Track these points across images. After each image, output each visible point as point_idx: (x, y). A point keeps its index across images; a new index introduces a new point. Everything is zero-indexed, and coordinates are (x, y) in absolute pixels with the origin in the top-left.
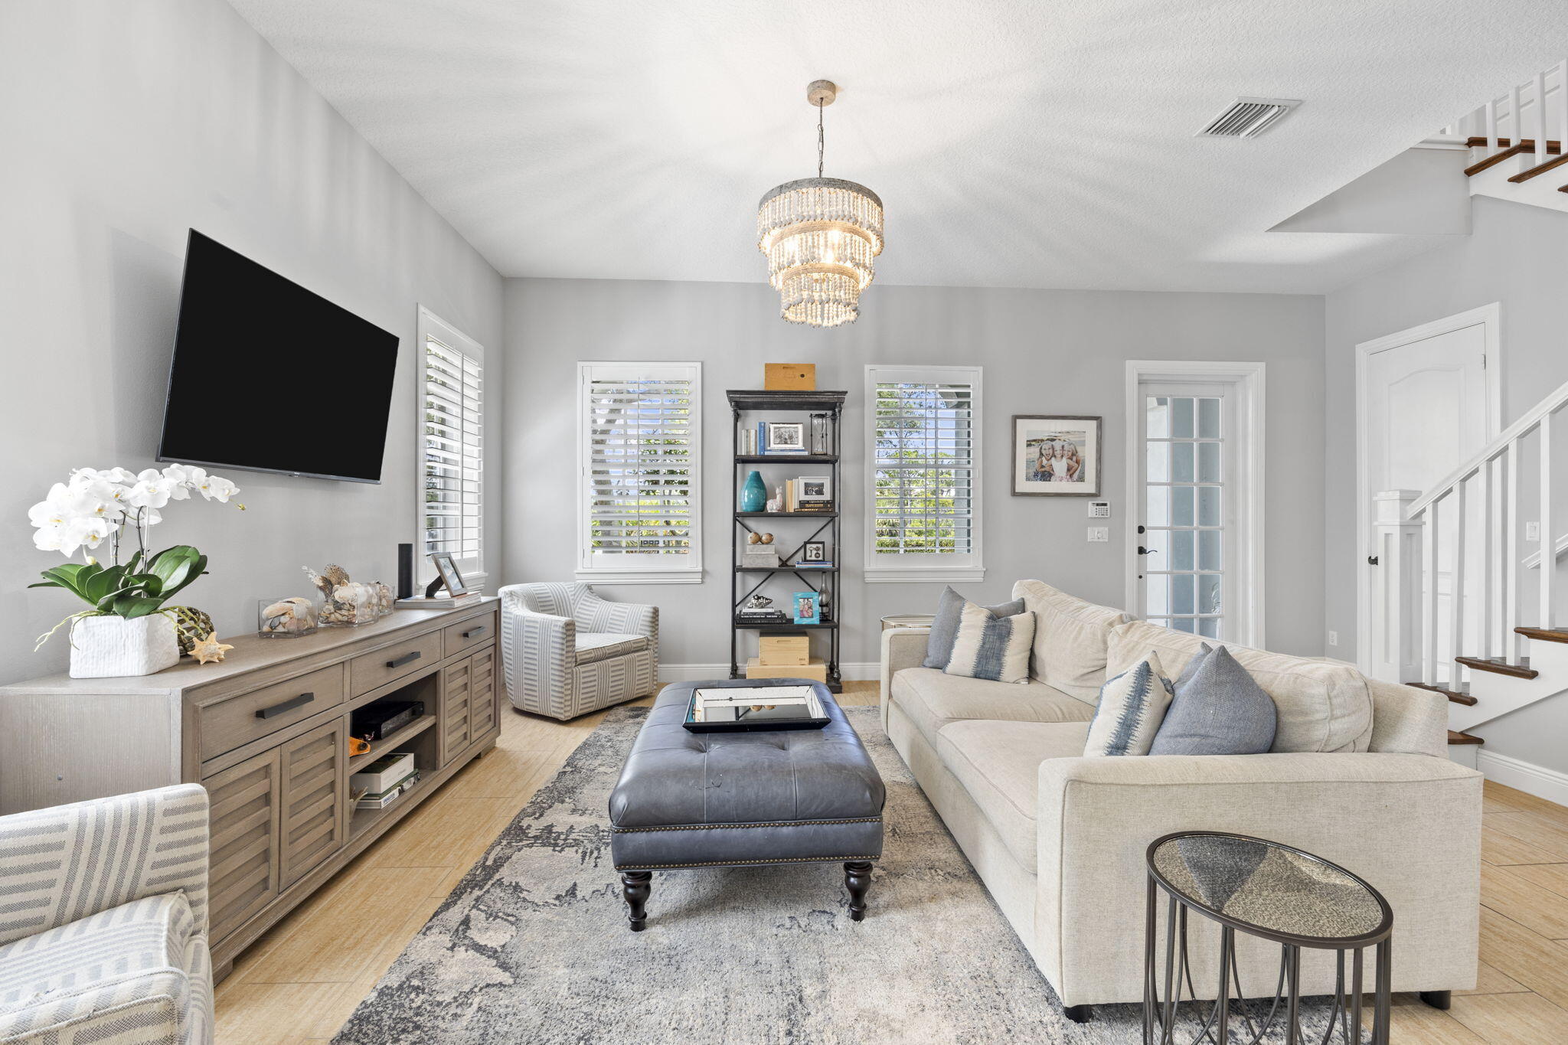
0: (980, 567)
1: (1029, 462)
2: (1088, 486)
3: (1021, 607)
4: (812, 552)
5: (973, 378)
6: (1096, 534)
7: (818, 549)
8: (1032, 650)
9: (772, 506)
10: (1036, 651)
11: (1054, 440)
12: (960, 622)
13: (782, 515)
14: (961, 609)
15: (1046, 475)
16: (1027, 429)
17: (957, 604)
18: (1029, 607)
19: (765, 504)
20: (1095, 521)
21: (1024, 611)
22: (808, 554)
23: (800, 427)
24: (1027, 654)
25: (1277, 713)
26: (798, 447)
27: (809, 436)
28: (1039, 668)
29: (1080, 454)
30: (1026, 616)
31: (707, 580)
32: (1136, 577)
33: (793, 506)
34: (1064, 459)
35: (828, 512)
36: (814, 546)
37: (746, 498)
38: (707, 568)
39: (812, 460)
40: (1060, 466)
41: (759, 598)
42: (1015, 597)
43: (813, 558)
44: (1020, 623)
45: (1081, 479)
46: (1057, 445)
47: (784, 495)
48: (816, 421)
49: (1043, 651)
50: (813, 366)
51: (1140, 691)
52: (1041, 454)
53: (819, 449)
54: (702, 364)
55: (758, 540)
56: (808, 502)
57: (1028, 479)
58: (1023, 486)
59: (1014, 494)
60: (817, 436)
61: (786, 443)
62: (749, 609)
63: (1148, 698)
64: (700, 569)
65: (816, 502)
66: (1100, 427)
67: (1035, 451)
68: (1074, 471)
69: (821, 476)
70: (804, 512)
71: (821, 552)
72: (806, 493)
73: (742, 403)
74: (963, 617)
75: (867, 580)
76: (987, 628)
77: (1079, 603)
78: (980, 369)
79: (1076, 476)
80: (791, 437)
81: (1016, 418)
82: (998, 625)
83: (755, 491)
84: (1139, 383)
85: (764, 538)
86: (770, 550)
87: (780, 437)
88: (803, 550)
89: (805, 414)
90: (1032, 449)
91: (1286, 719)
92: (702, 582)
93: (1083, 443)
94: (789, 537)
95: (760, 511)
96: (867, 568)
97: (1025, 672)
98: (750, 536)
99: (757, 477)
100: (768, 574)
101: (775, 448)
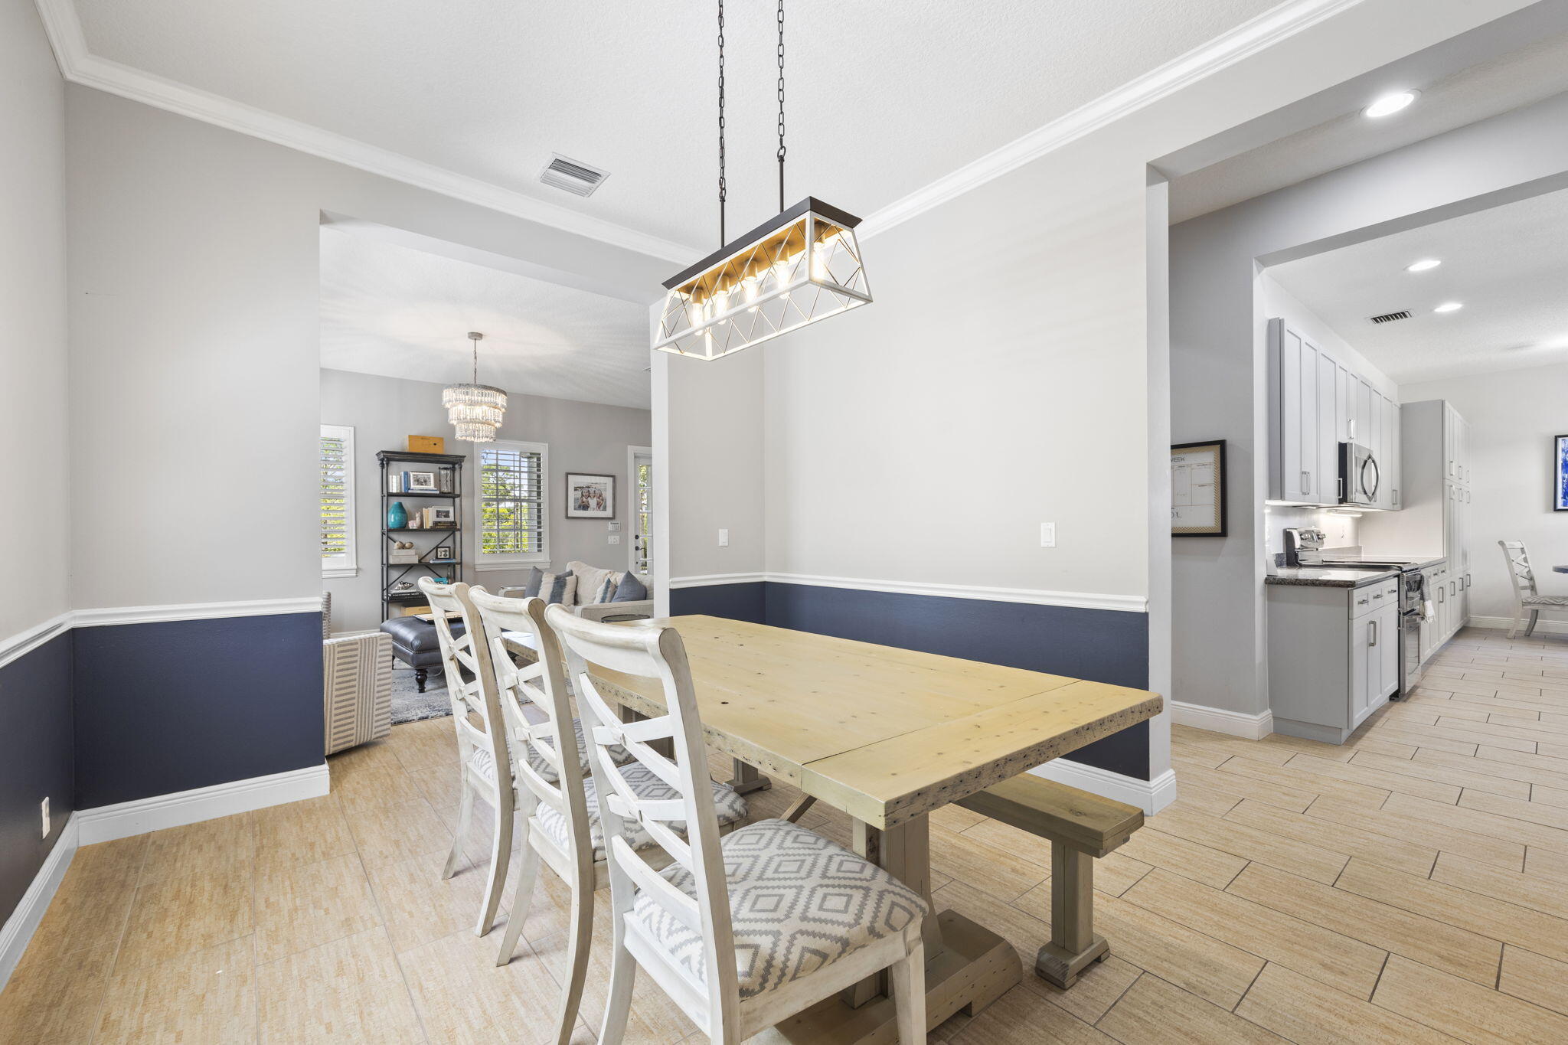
0: (548, 560)
1: (576, 500)
2: (609, 513)
3: (571, 573)
4: (441, 553)
5: (542, 449)
6: (613, 539)
7: (446, 551)
8: (576, 592)
9: (413, 524)
10: (578, 591)
11: (589, 487)
12: (541, 581)
13: (421, 529)
14: (541, 577)
15: (585, 507)
16: (574, 481)
17: (540, 574)
18: (575, 573)
19: (407, 523)
20: (613, 532)
21: (572, 575)
22: (439, 554)
23: (432, 475)
24: (573, 593)
25: (646, 591)
26: (431, 487)
27: (438, 482)
28: (579, 600)
29: (604, 495)
30: (574, 577)
31: (360, 573)
32: (634, 563)
33: (428, 525)
34: (595, 499)
35: (452, 528)
36: (443, 549)
37: (393, 519)
38: (360, 566)
39: (442, 495)
40: (593, 502)
41: (404, 584)
42: (568, 570)
43: (443, 557)
44: (570, 580)
45: (605, 509)
46: (592, 490)
47: (422, 517)
48: (443, 472)
49: (580, 592)
50: (442, 439)
51: (607, 588)
52: (583, 495)
53: (445, 489)
54: (355, 428)
55: (403, 547)
56: (440, 522)
57: (575, 509)
58: (572, 513)
59: (567, 517)
60: (443, 481)
61: (422, 485)
62: (397, 589)
63: (609, 590)
64: (355, 566)
65: (445, 522)
66: (614, 481)
67: (579, 493)
68: (601, 505)
69: (446, 506)
70: (436, 528)
71: (448, 553)
72: (438, 516)
73: (387, 458)
74: (543, 579)
75: (477, 570)
76: (555, 583)
77: (595, 569)
78: (547, 445)
79: (601, 508)
80: (425, 481)
81: (568, 474)
82: (560, 583)
83: (399, 514)
84: (635, 457)
85: (407, 545)
86: (412, 552)
87: (418, 481)
88: (435, 550)
89: (435, 467)
90: (577, 492)
91: (648, 592)
92: (357, 576)
93: (605, 490)
94: (425, 544)
95: (403, 528)
96: (477, 562)
97: (573, 601)
98: (396, 545)
99: (400, 505)
100: (407, 568)
101: (415, 488)
